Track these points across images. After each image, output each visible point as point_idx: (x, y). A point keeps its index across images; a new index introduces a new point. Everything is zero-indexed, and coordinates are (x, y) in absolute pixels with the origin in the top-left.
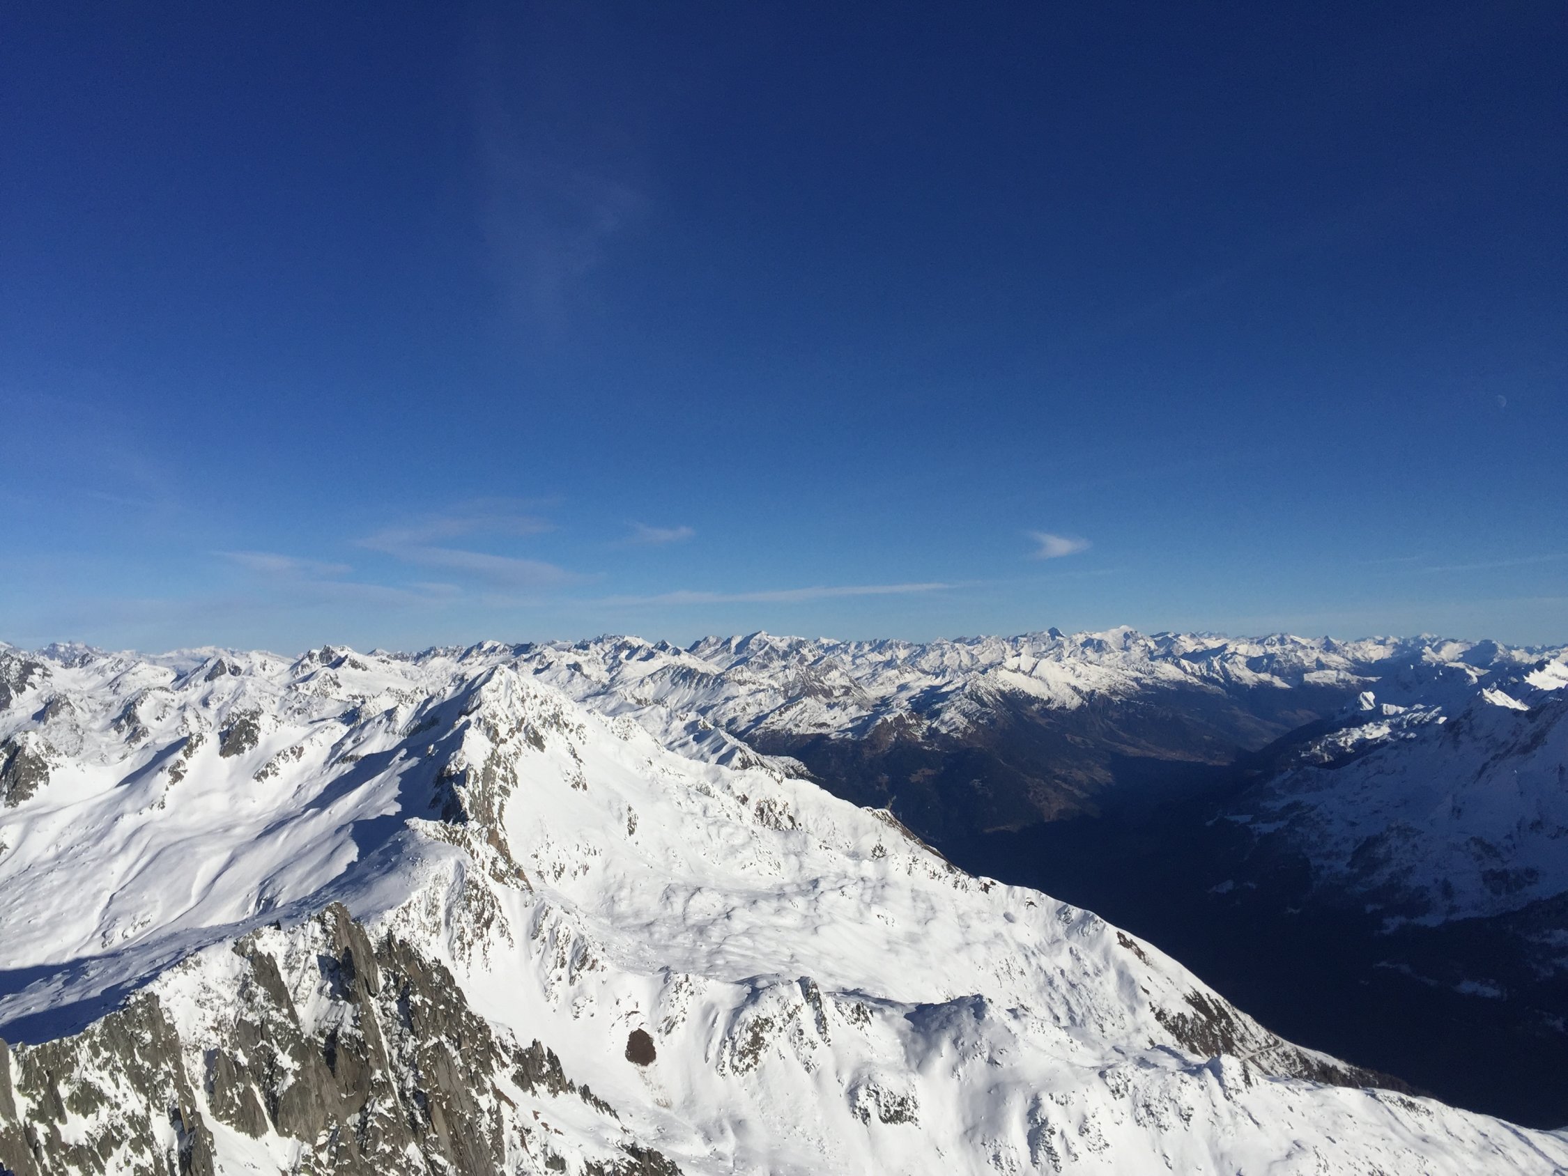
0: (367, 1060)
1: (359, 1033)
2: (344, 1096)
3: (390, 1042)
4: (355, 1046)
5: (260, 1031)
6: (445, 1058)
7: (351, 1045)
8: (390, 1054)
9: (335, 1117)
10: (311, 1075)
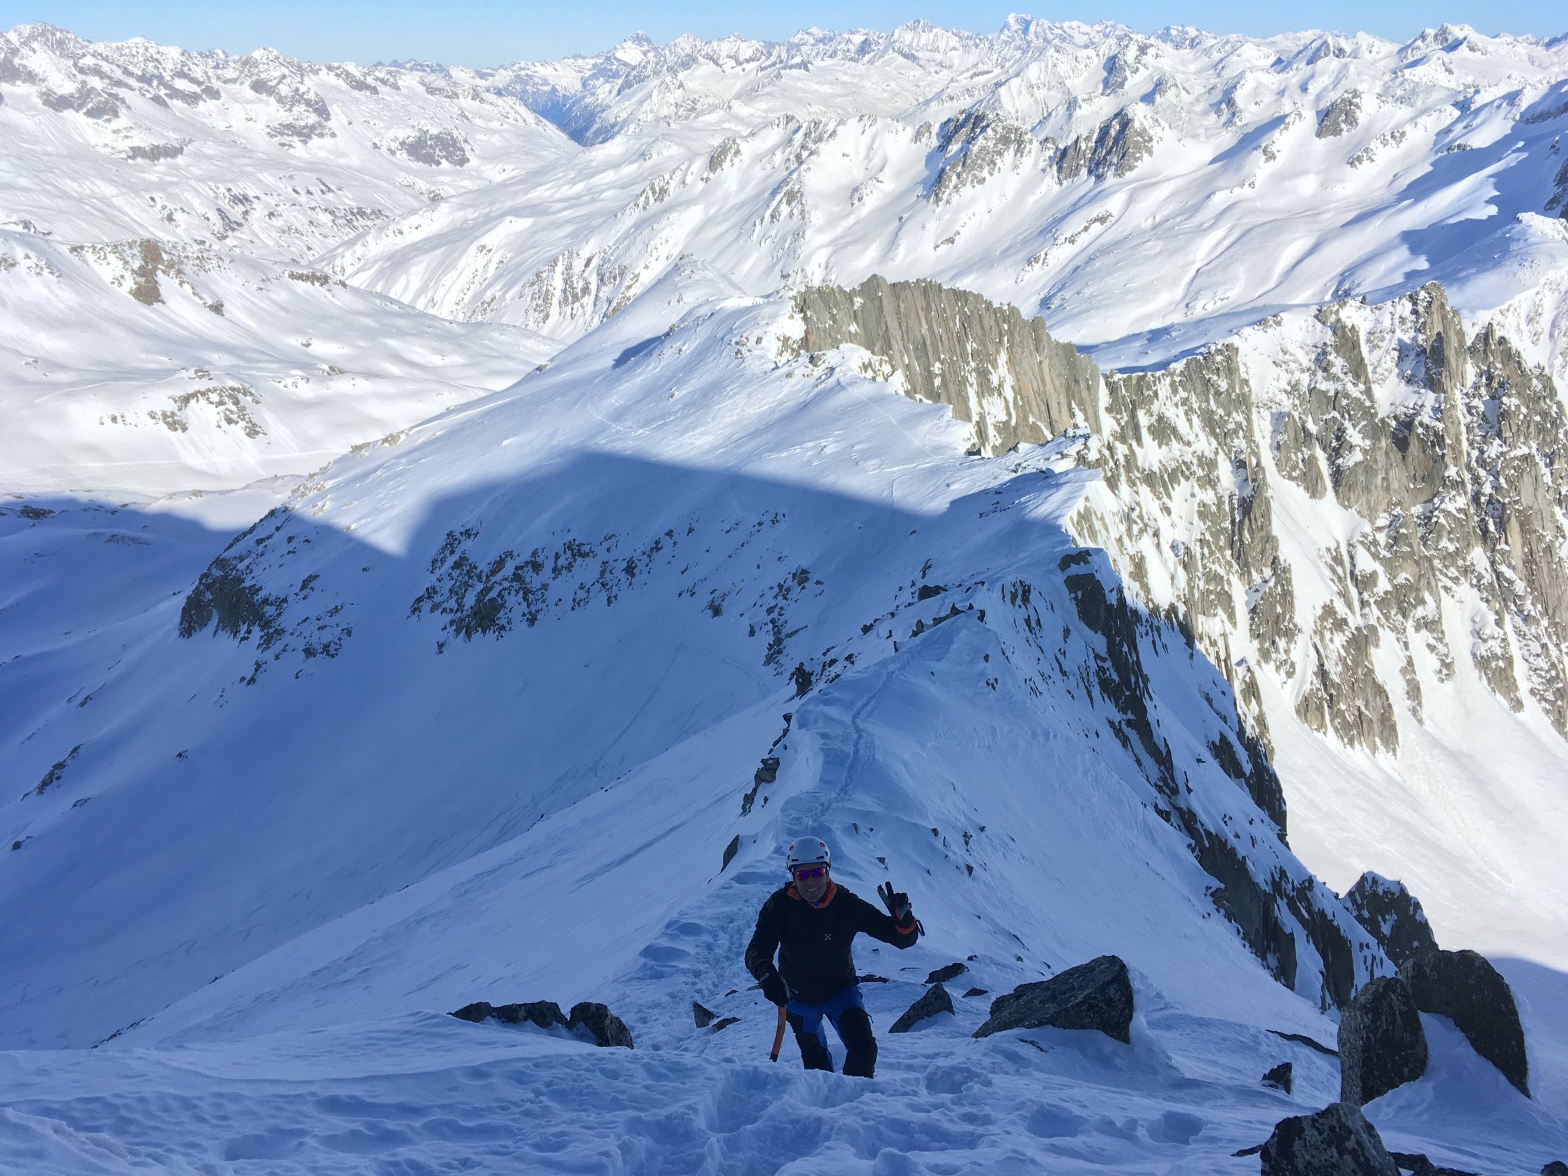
0: (1443, 455)
1: (1440, 426)
2: (1412, 486)
3: (1471, 444)
4: (1432, 438)
5: (1333, 401)
6: (1533, 472)
7: (1427, 436)
8: (1469, 454)
9: (1399, 503)
10: (1380, 457)
